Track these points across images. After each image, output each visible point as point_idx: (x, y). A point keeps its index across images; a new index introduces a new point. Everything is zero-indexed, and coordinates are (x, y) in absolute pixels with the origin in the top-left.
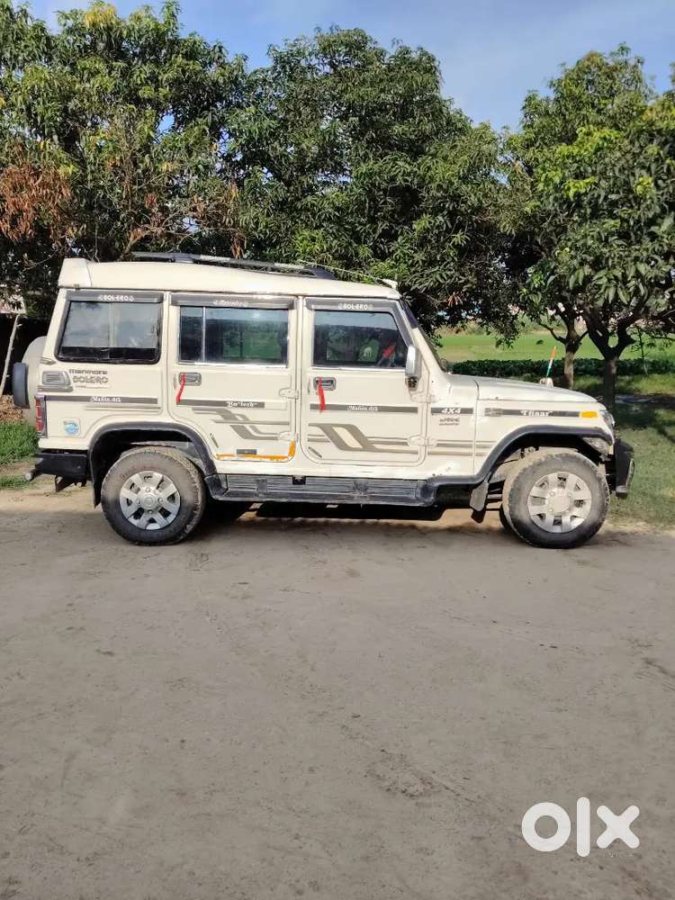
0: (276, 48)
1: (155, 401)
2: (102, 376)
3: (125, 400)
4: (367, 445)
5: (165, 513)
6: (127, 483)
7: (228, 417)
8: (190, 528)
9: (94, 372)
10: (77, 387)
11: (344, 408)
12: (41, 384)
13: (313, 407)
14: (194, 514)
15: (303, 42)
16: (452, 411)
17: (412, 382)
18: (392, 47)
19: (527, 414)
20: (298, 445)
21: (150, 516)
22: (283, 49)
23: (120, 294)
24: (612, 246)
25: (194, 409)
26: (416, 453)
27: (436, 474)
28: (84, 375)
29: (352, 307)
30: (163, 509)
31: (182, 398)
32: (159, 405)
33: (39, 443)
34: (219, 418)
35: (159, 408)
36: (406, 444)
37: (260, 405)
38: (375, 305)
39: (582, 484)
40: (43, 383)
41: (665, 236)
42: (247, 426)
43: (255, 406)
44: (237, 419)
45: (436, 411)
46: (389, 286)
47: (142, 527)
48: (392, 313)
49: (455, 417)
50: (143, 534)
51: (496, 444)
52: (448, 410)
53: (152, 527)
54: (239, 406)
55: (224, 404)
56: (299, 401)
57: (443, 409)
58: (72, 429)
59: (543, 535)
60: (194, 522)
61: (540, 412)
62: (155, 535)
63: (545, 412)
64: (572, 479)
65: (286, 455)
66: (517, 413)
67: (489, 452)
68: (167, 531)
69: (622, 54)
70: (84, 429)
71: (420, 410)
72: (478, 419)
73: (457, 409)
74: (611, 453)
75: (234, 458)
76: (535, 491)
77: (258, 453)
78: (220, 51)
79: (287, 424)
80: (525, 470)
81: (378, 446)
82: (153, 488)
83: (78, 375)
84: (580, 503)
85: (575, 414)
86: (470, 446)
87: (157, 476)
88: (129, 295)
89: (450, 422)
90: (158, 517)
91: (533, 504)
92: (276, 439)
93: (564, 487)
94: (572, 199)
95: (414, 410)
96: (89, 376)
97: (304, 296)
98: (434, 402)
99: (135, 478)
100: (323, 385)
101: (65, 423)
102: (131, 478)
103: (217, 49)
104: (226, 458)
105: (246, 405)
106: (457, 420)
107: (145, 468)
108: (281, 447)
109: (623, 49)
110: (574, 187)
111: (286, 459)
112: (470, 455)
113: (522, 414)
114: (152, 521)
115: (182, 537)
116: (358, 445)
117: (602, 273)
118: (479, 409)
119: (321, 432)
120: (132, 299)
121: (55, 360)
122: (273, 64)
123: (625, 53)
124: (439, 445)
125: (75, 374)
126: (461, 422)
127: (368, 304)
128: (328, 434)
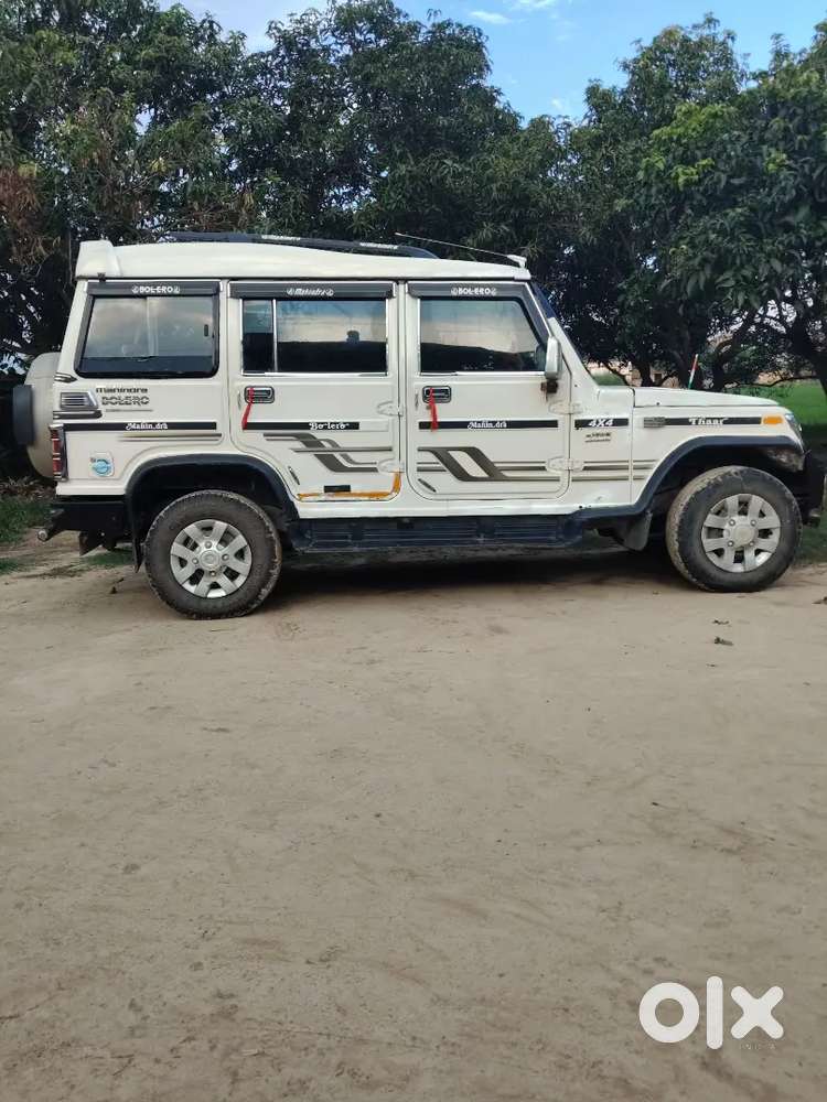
0: (279, 25)
1: (213, 426)
2: (140, 395)
3: (172, 426)
4: (493, 473)
5: (233, 575)
6: (180, 537)
7: (311, 444)
8: (265, 592)
9: (129, 391)
10: (107, 411)
11: (464, 425)
12: (57, 408)
13: (423, 426)
14: (270, 575)
15: (313, 17)
16: (601, 423)
17: (551, 386)
18: (429, 19)
19: (697, 422)
20: (404, 477)
21: (214, 580)
22: (287, 26)
23: (162, 284)
24: (739, 240)
25: (265, 435)
26: (557, 479)
27: (584, 506)
28: (116, 394)
29: (469, 292)
30: (228, 569)
31: (249, 421)
32: (218, 431)
33: (57, 488)
34: (299, 445)
35: (220, 435)
36: (543, 469)
37: (354, 426)
38: (499, 288)
39: (769, 508)
40: (61, 406)
41: (803, 225)
42: (337, 455)
43: (347, 428)
44: (322, 446)
45: (581, 424)
46: (516, 265)
47: (202, 594)
48: (522, 298)
49: (606, 431)
50: (204, 603)
51: (657, 465)
52: (597, 422)
53: (214, 594)
54: (325, 428)
55: (306, 426)
56: (403, 420)
57: (590, 421)
58: (103, 467)
59: (722, 576)
60: (271, 585)
61: (712, 419)
62: (219, 604)
63: (719, 419)
64: (757, 502)
65: (389, 491)
66: (684, 422)
67: (649, 474)
68: (235, 598)
69: (709, 27)
70: (118, 467)
71: (560, 423)
72: (635, 431)
73: (607, 420)
74: (800, 467)
75: (323, 498)
76: (711, 520)
77: (353, 490)
78: (211, 27)
79: (390, 450)
80: (697, 493)
81: (508, 474)
82: (215, 543)
83: (109, 395)
84: (765, 533)
85: (756, 421)
86: (626, 468)
87: (220, 526)
88: (173, 285)
89: (600, 438)
90: (223, 580)
91: (709, 537)
92: (375, 470)
93: (746, 514)
94: (681, 189)
95: (554, 424)
96: (123, 395)
97: (405, 280)
98: (579, 413)
99: (191, 530)
100: (435, 396)
101: (93, 460)
102: (186, 530)
103: (207, 25)
104: (311, 498)
105: (336, 426)
106: (608, 435)
107: (203, 517)
108: (382, 482)
109: (710, 21)
110: (682, 174)
111: (390, 497)
112: (626, 479)
113: (690, 424)
114: (215, 586)
115: (255, 606)
116: (482, 474)
117: (728, 274)
118: (636, 418)
119: (435, 459)
120: (177, 291)
121: (75, 375)
122: (275, 46)
123: (712, 26)
124: (586, 469)
125: (104, 394)
126: (613, 437)
127: (490, 287)
128: (442, 461)
